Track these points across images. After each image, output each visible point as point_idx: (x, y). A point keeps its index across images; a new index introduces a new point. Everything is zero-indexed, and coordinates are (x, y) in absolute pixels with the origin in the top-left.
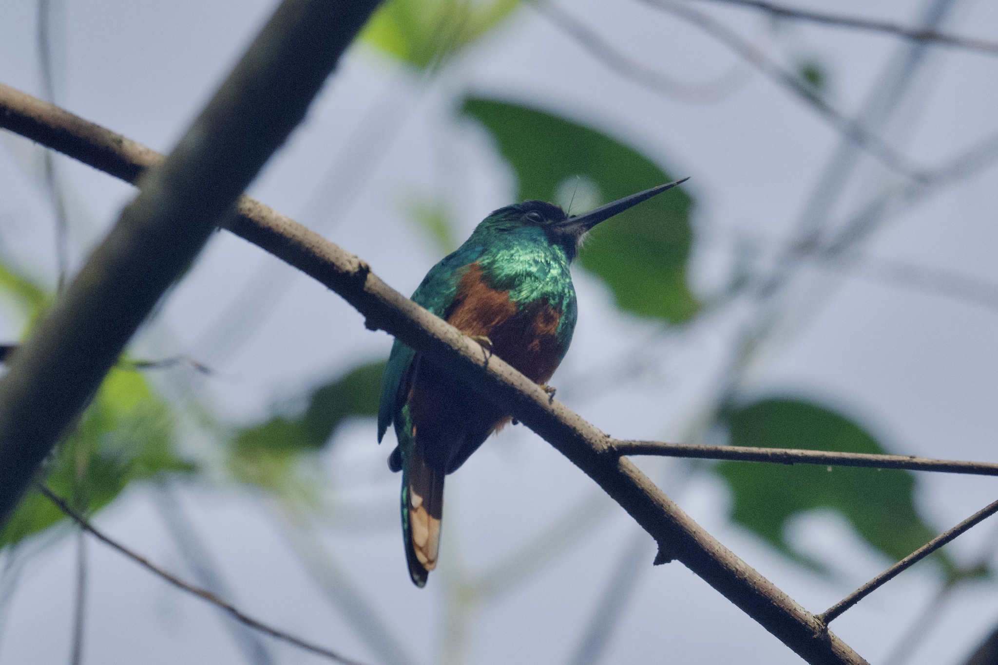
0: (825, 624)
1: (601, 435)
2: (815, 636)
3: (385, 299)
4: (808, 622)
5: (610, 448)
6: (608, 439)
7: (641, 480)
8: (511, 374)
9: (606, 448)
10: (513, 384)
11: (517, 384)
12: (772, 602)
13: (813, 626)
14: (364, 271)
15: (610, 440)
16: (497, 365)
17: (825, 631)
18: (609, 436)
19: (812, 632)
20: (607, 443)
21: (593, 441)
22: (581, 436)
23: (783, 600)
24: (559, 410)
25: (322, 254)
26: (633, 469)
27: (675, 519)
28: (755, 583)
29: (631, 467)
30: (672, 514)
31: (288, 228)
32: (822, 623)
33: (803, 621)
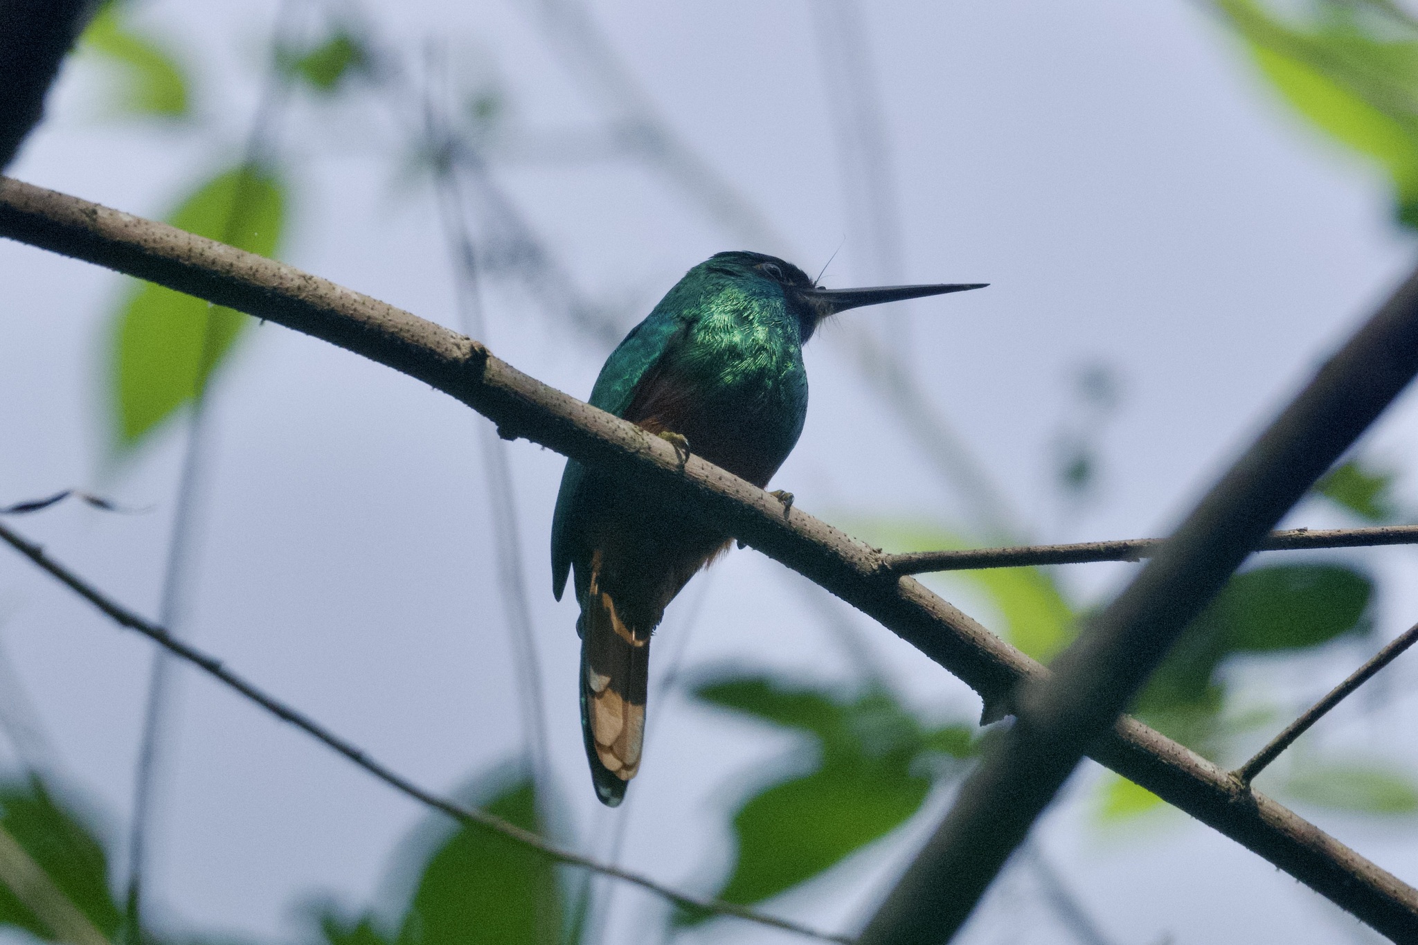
0: (1244, 782)
1: (868, 550)
2: (1232, 801)
3: (516, 393)
4: (1219, 782)
5: (882, 567)
6: (878, 555)
7: (936, 607)
8: (720, 479)
9: (875, 567)
10: (724, 491)
11: (731, 491)
12: (1159, 759)
13: (1227, 787)
14: (480, 356)
15: (882, 555)
16: (698, 466)
17: (1246, 792)
18: (879, 551)
19: (1226, 795)
20: (876, 560)
21: (856, 560)
22: (836, 553)
23: (1176, 755)
24: (799, 522)
25: (415, 339)
26: (924, 593)
27: (996, 657)
28: (1130, 735)
29: (918, 591)
30: (989, 650)
31: (360, 308)
32: (1241, 781)
33: (1211, 781)
